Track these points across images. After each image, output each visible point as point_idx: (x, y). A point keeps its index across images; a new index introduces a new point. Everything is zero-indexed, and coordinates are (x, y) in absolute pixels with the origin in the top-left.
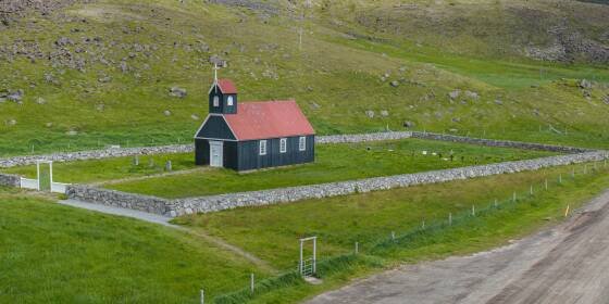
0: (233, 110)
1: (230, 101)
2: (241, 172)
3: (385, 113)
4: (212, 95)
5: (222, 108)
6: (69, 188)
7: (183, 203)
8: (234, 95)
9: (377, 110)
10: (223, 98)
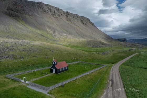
0: (56, 64)
1: (56, 63)
2: (58, 74)
3: (75, 58)
4: (53, 62)
5: (55, 64)
6: (29, 83)
7: (50, 88)
8: (56, 62)
9: (74, 58)
10: (55, 63)
